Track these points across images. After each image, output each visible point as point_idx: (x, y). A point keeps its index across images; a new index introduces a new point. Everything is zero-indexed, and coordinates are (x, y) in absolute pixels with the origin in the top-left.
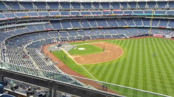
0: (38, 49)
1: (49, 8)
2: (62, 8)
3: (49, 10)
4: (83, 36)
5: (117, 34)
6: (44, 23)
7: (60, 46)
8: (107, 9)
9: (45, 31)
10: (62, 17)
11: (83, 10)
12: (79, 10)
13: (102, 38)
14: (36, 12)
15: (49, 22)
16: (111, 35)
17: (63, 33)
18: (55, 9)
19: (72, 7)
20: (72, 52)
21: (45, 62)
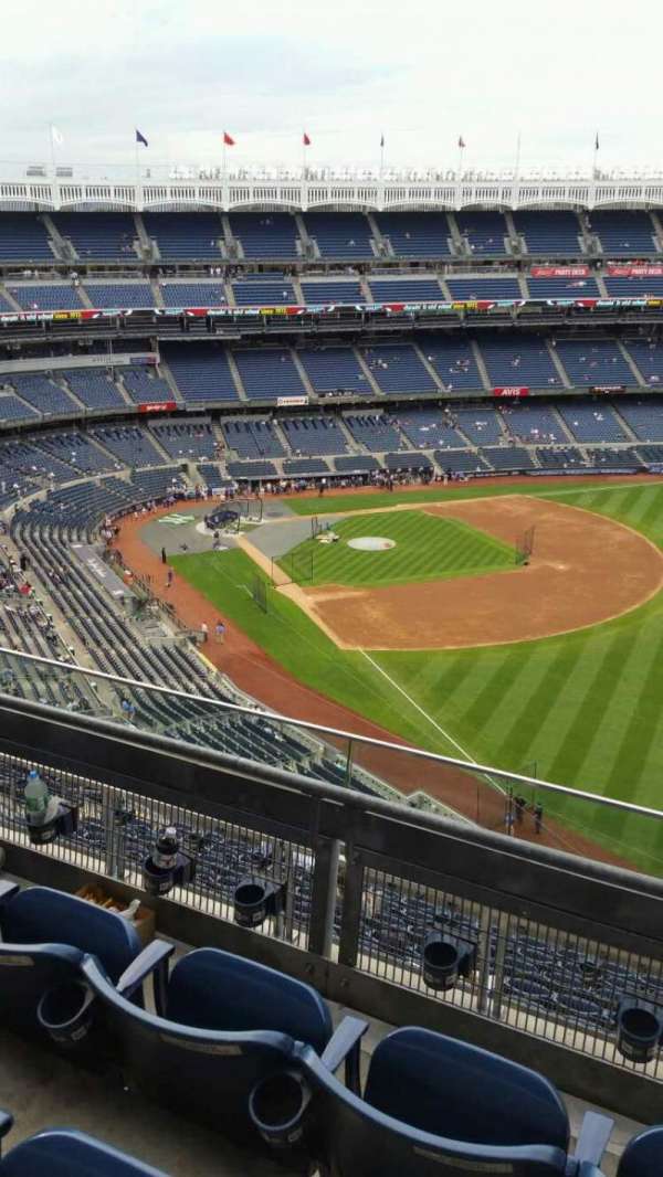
0: (84, 538)
1: (157, 254)
2: (241, 254)
3: (153, 271)
4: (379, 456)
5: (625, 446)
6: (125, 359)
7: (223, 518)
8: (564, 263)
9: (129, 418)
10: (245, 320)
11: (390, 267)
12: (361, 269)
13: (513, 468)
14: (67, 283)
15: (156, 356)
16: (582, 447)
17: (243, 435)
18: (194, 261)
19: (309, 249)
20: (304, 562)
21: (128, 624)
